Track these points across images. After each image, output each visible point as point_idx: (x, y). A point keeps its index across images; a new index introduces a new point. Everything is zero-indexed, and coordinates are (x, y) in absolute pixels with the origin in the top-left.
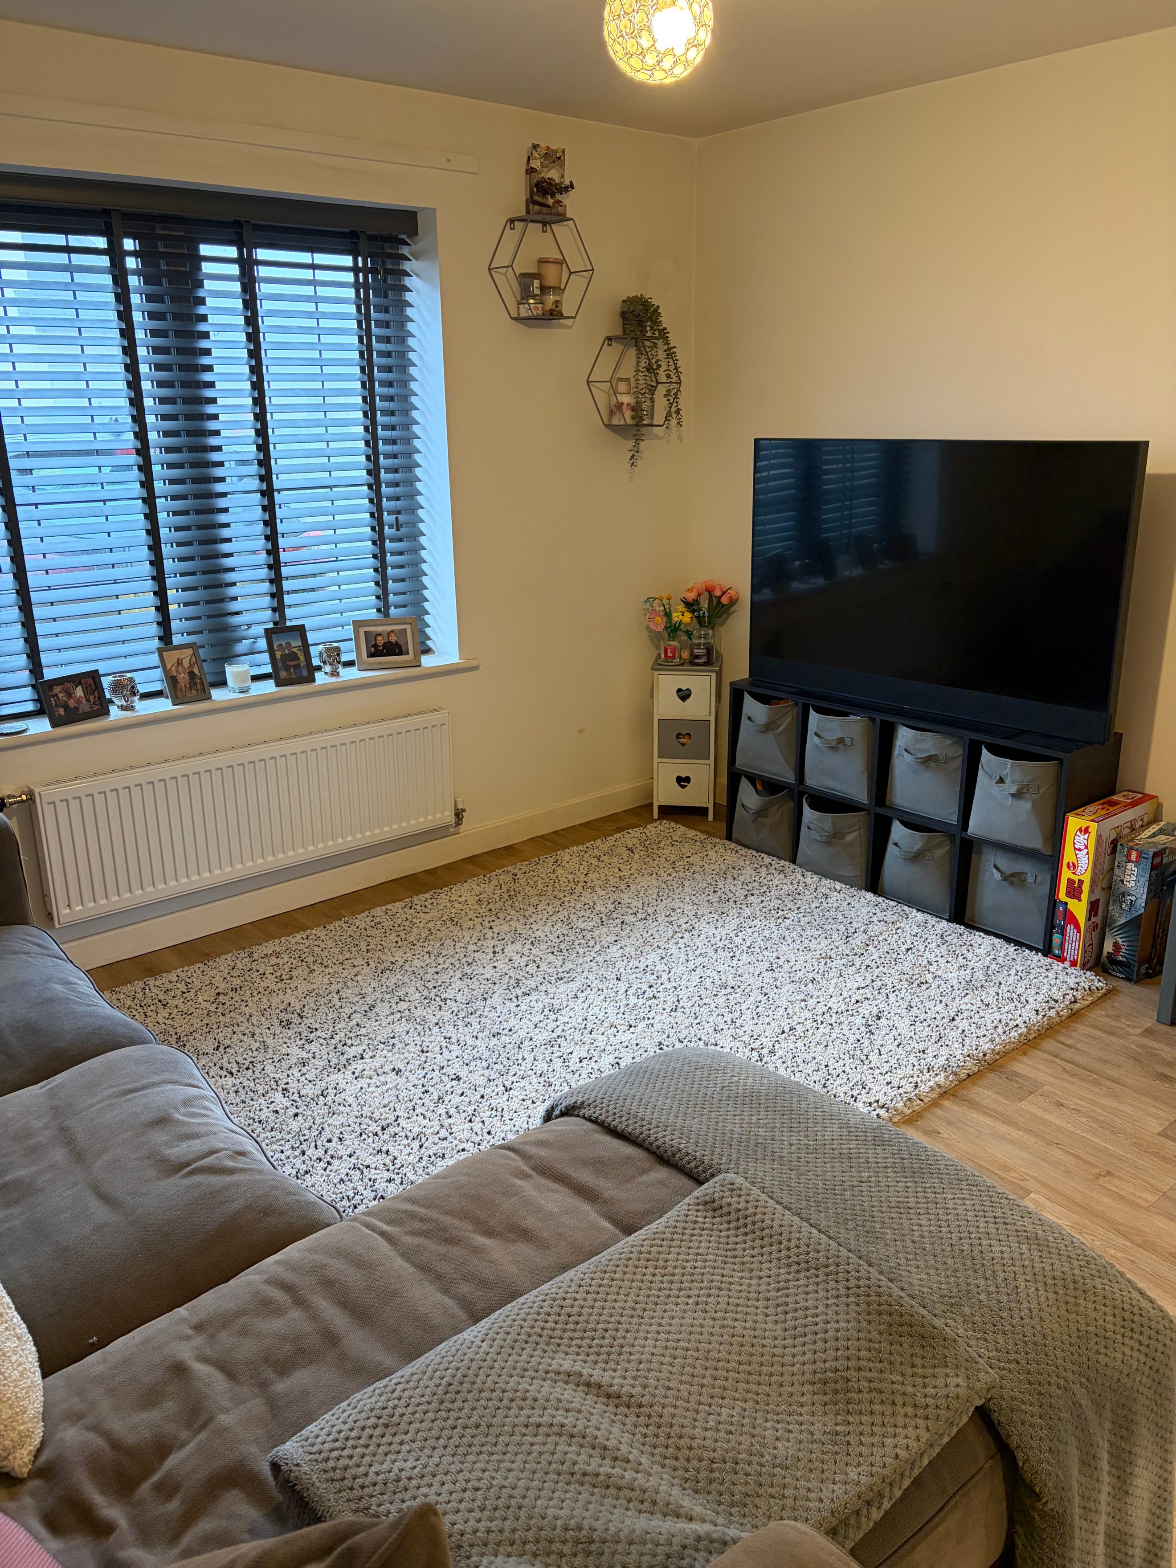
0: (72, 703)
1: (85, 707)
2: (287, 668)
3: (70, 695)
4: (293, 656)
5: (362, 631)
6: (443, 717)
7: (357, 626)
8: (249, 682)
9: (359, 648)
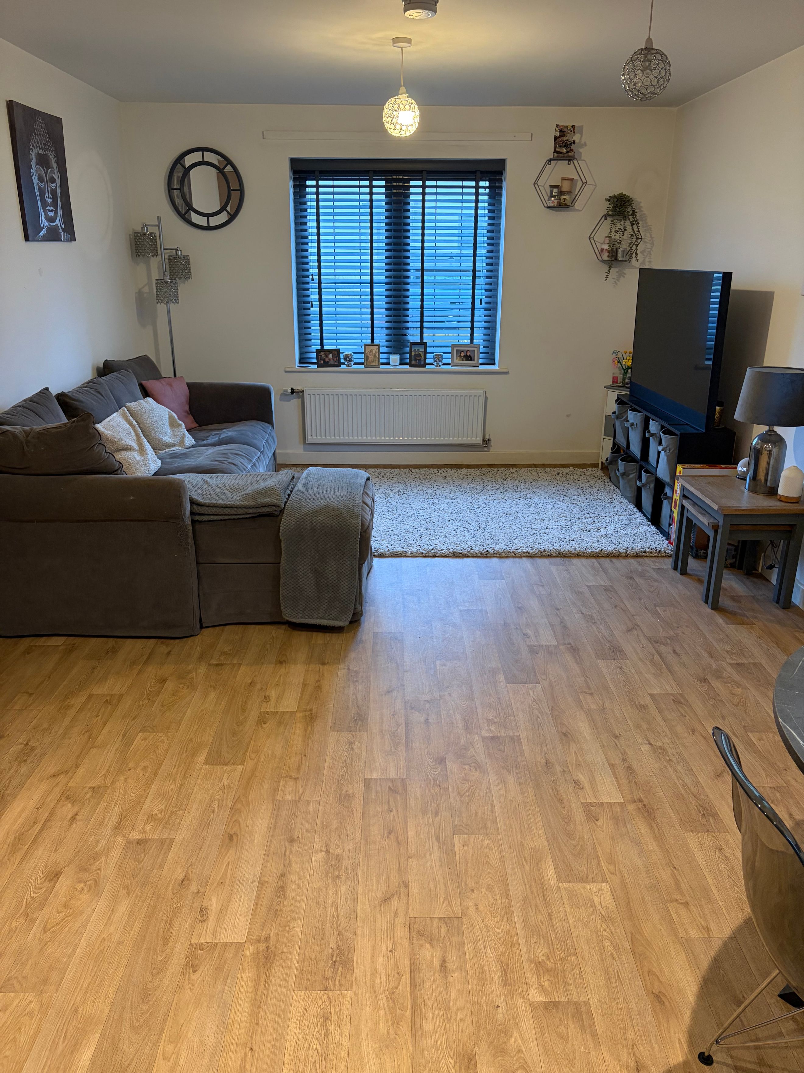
0: (327, 360)
1: (332, 362)
2: (416, 360)
3: (327, 356)
4: (420, 355)
5: (455, 349)
6: (481, 392)
7: (454, 346)
8: (398, 363)
9: (452, 356)
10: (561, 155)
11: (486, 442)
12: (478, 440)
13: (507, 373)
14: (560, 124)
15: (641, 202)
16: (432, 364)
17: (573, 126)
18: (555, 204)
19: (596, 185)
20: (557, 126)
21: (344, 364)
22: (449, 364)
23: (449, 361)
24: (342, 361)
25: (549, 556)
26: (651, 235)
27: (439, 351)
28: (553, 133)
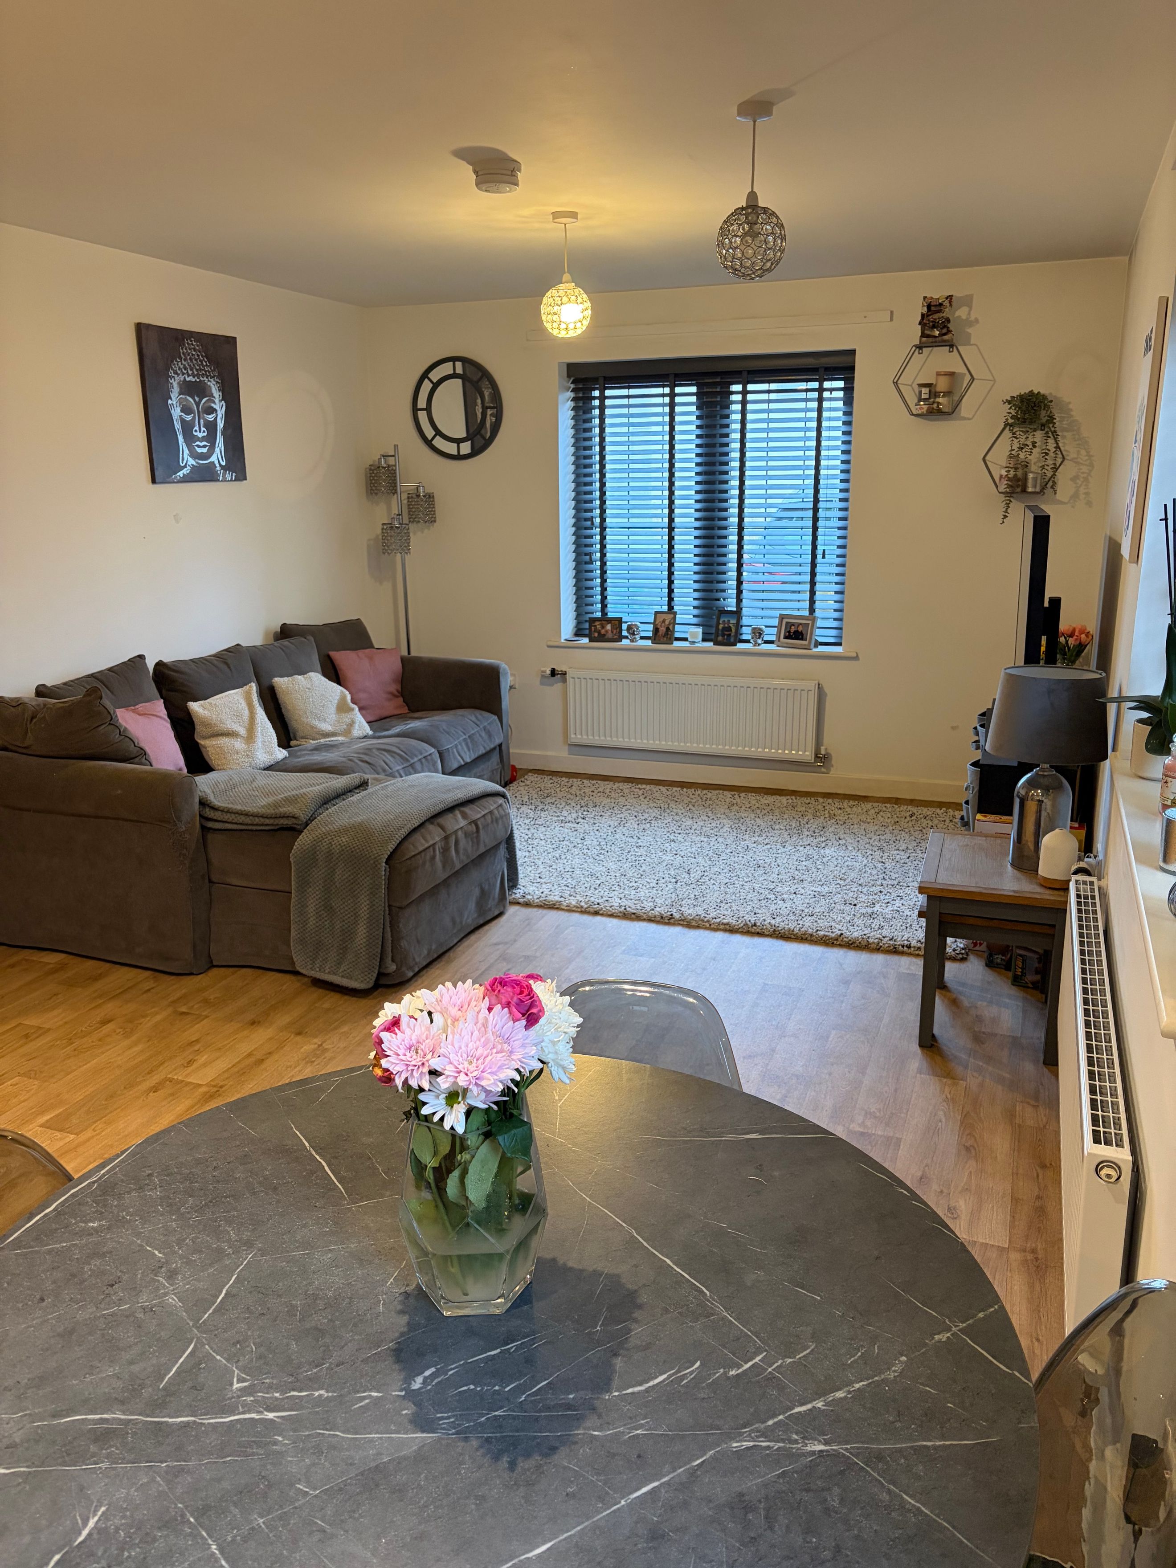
0: (603, 632)
1: (610, 635)
2: (723, 635)
3: (603, 627)
4: (730, 629)
6: (812, 685)
7: (782, 617)
8: (700, 639)
9: (779, 632)
10: (930, 340)
11: (822, 759)
12: (808, 755)
13: (856, 658)
14: (928, 296)
15: (1070, 403)
16: (748, 641)
17: (950, 298)
18: (924, 411)
19: (994, 381)
20: (925, 298)
21: (626, 637)
22: (771, 642)
23: (774, 638)
24: (625, 633)
25: (758, 933)
26: (1088, 452)
27: (759, 623)
28: (920, 309)
